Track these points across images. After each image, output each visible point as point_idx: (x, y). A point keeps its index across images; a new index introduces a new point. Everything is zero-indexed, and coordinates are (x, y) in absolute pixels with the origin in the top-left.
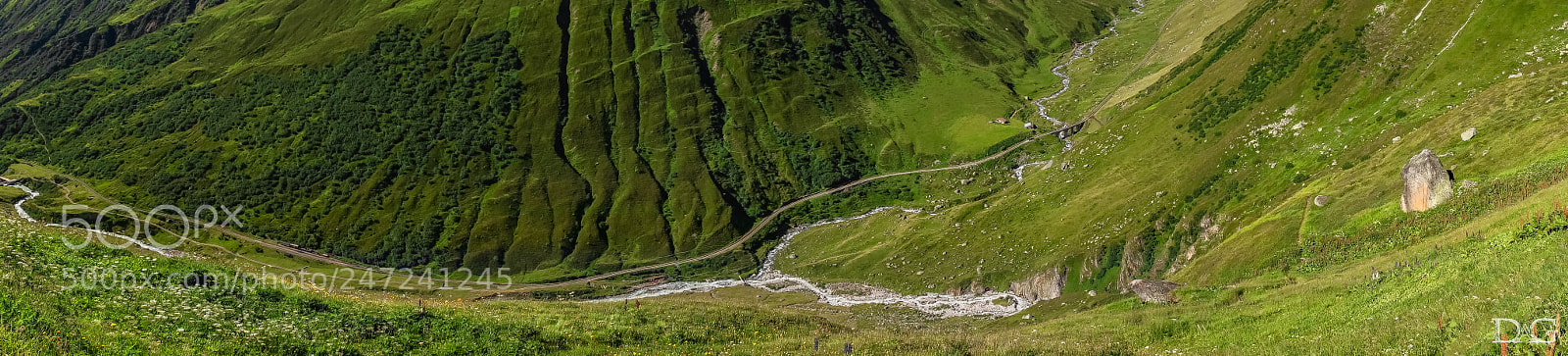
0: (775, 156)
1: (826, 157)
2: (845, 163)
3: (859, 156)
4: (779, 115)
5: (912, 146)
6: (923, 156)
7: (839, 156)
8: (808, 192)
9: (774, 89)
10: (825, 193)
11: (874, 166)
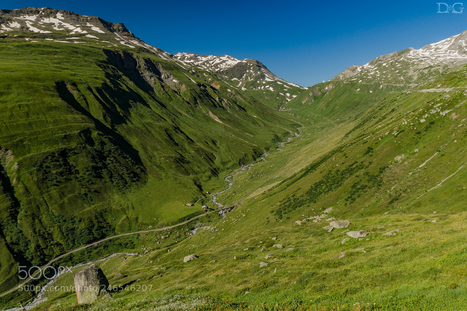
0: (52, 229)
1: (84, 227)
2: (97, 230)
3: (105, 225)
4: (56, 206)
5: (137, 218)
6: (142, 224)
7: (93, 226)
8: (73, 248)
9: (54, 192)
10: (83, 247)
11: (114, 230)
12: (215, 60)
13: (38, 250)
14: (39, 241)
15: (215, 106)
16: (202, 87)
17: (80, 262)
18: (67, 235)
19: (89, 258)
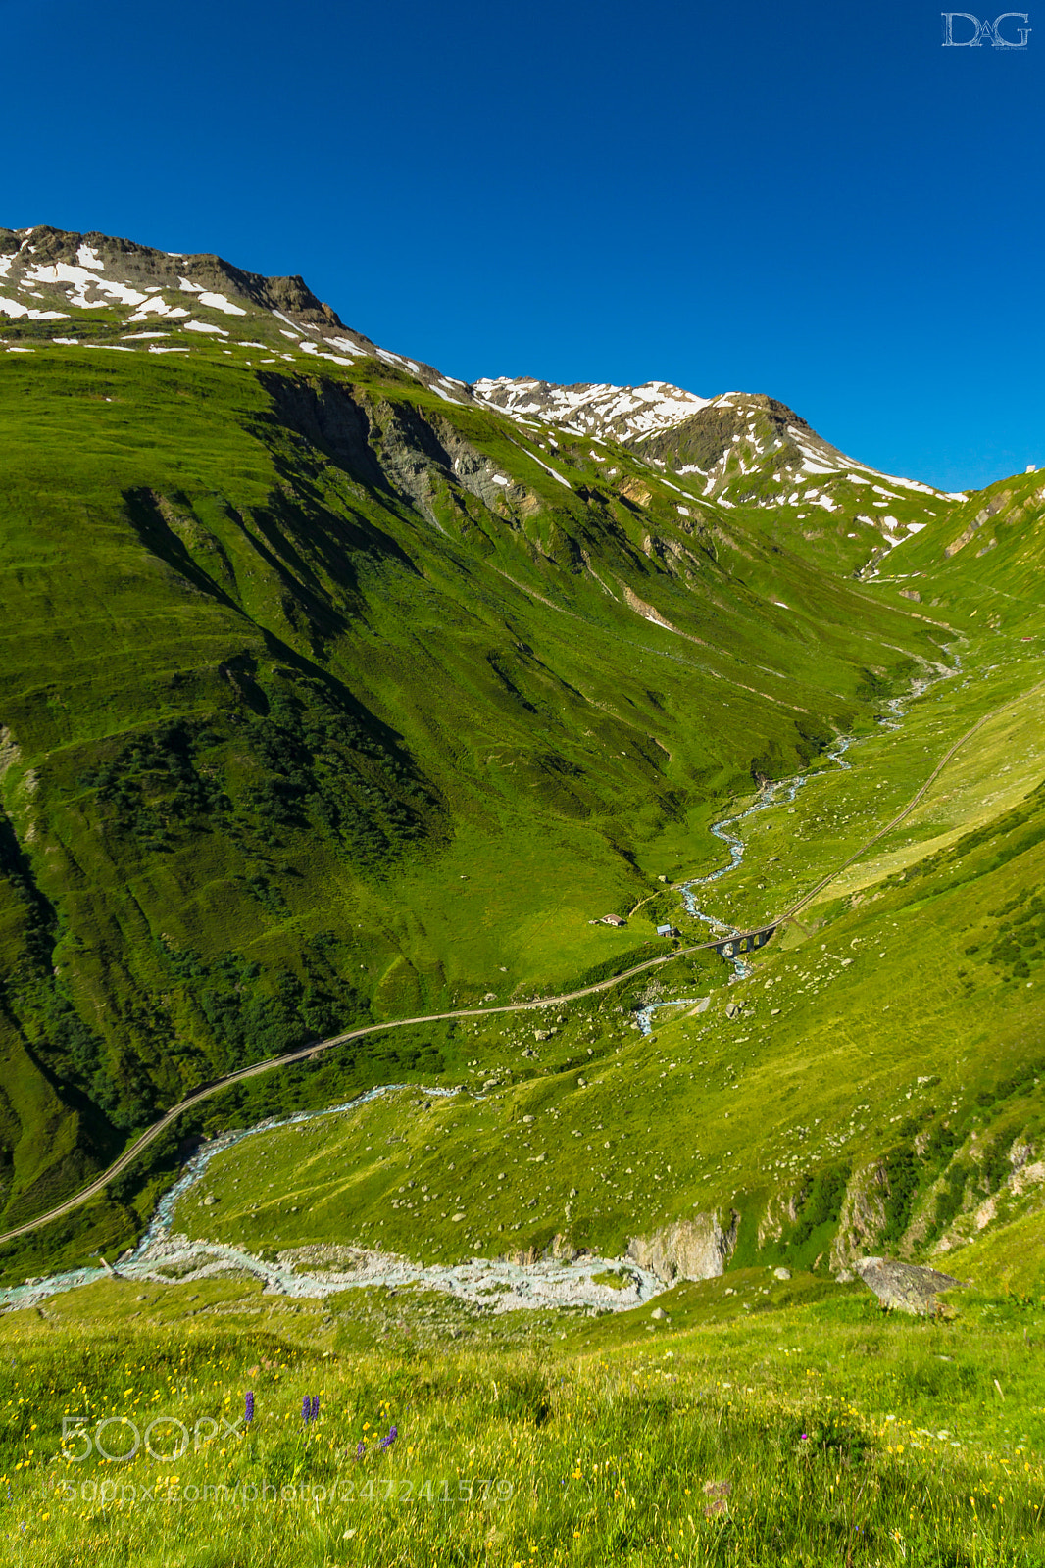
0: (167, 999)
1: (271, 993)
2: (312, 1004)
3: (337, 989)
4: (173, 919)
5: (441, 966)
6: (461, 985)
7: (299, 990)
8: (239, 1065)
9: (161, 870)
10: (273, 1064)
11: (368, 1007)
12: (614, 401)
13: (131, 1071)
14: (130, 1041)
15: (642, 568)
16: (591, 501)
17: (270, 1114)
18: (219, 1020)
19: (296, 1101)
